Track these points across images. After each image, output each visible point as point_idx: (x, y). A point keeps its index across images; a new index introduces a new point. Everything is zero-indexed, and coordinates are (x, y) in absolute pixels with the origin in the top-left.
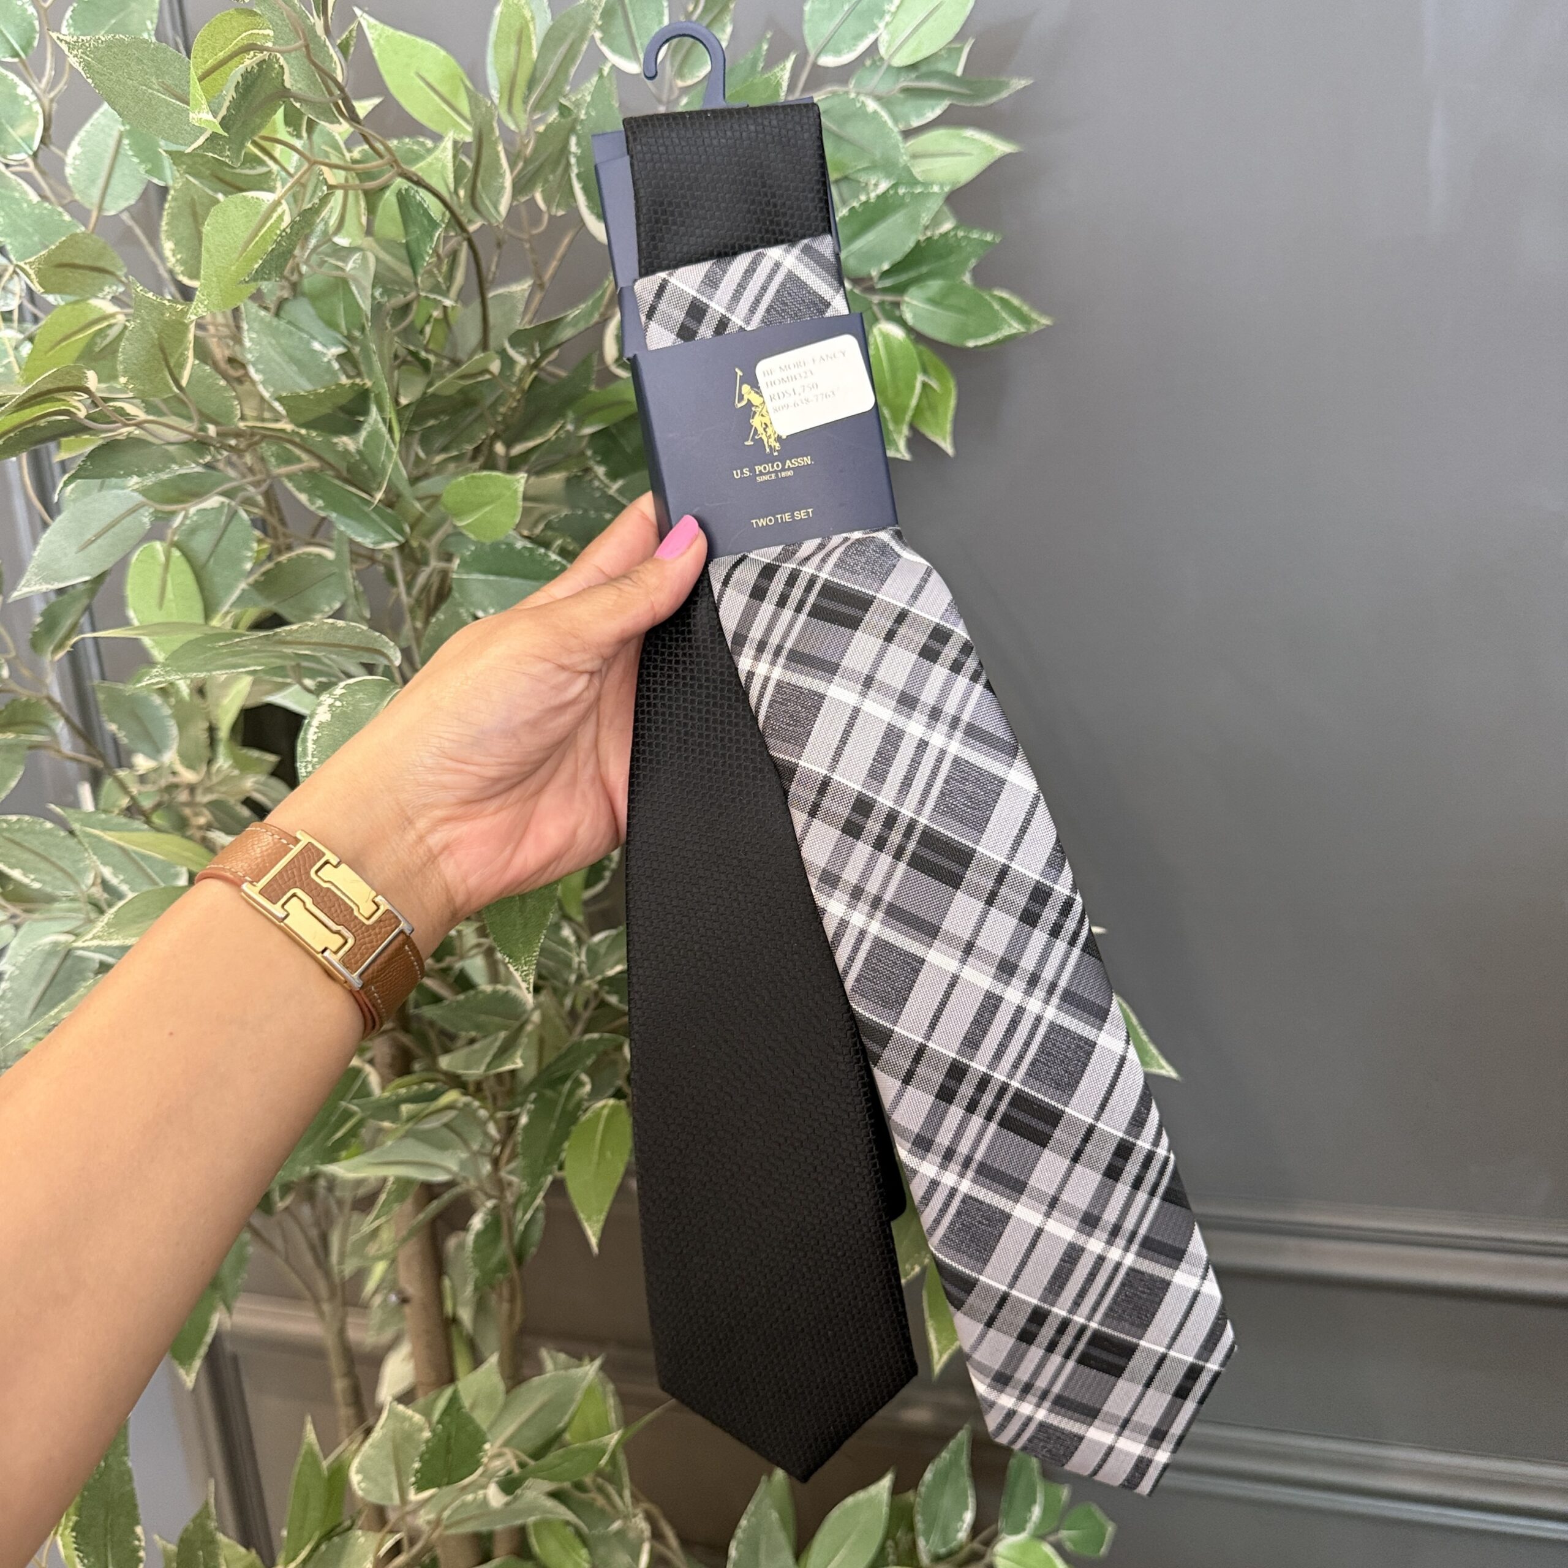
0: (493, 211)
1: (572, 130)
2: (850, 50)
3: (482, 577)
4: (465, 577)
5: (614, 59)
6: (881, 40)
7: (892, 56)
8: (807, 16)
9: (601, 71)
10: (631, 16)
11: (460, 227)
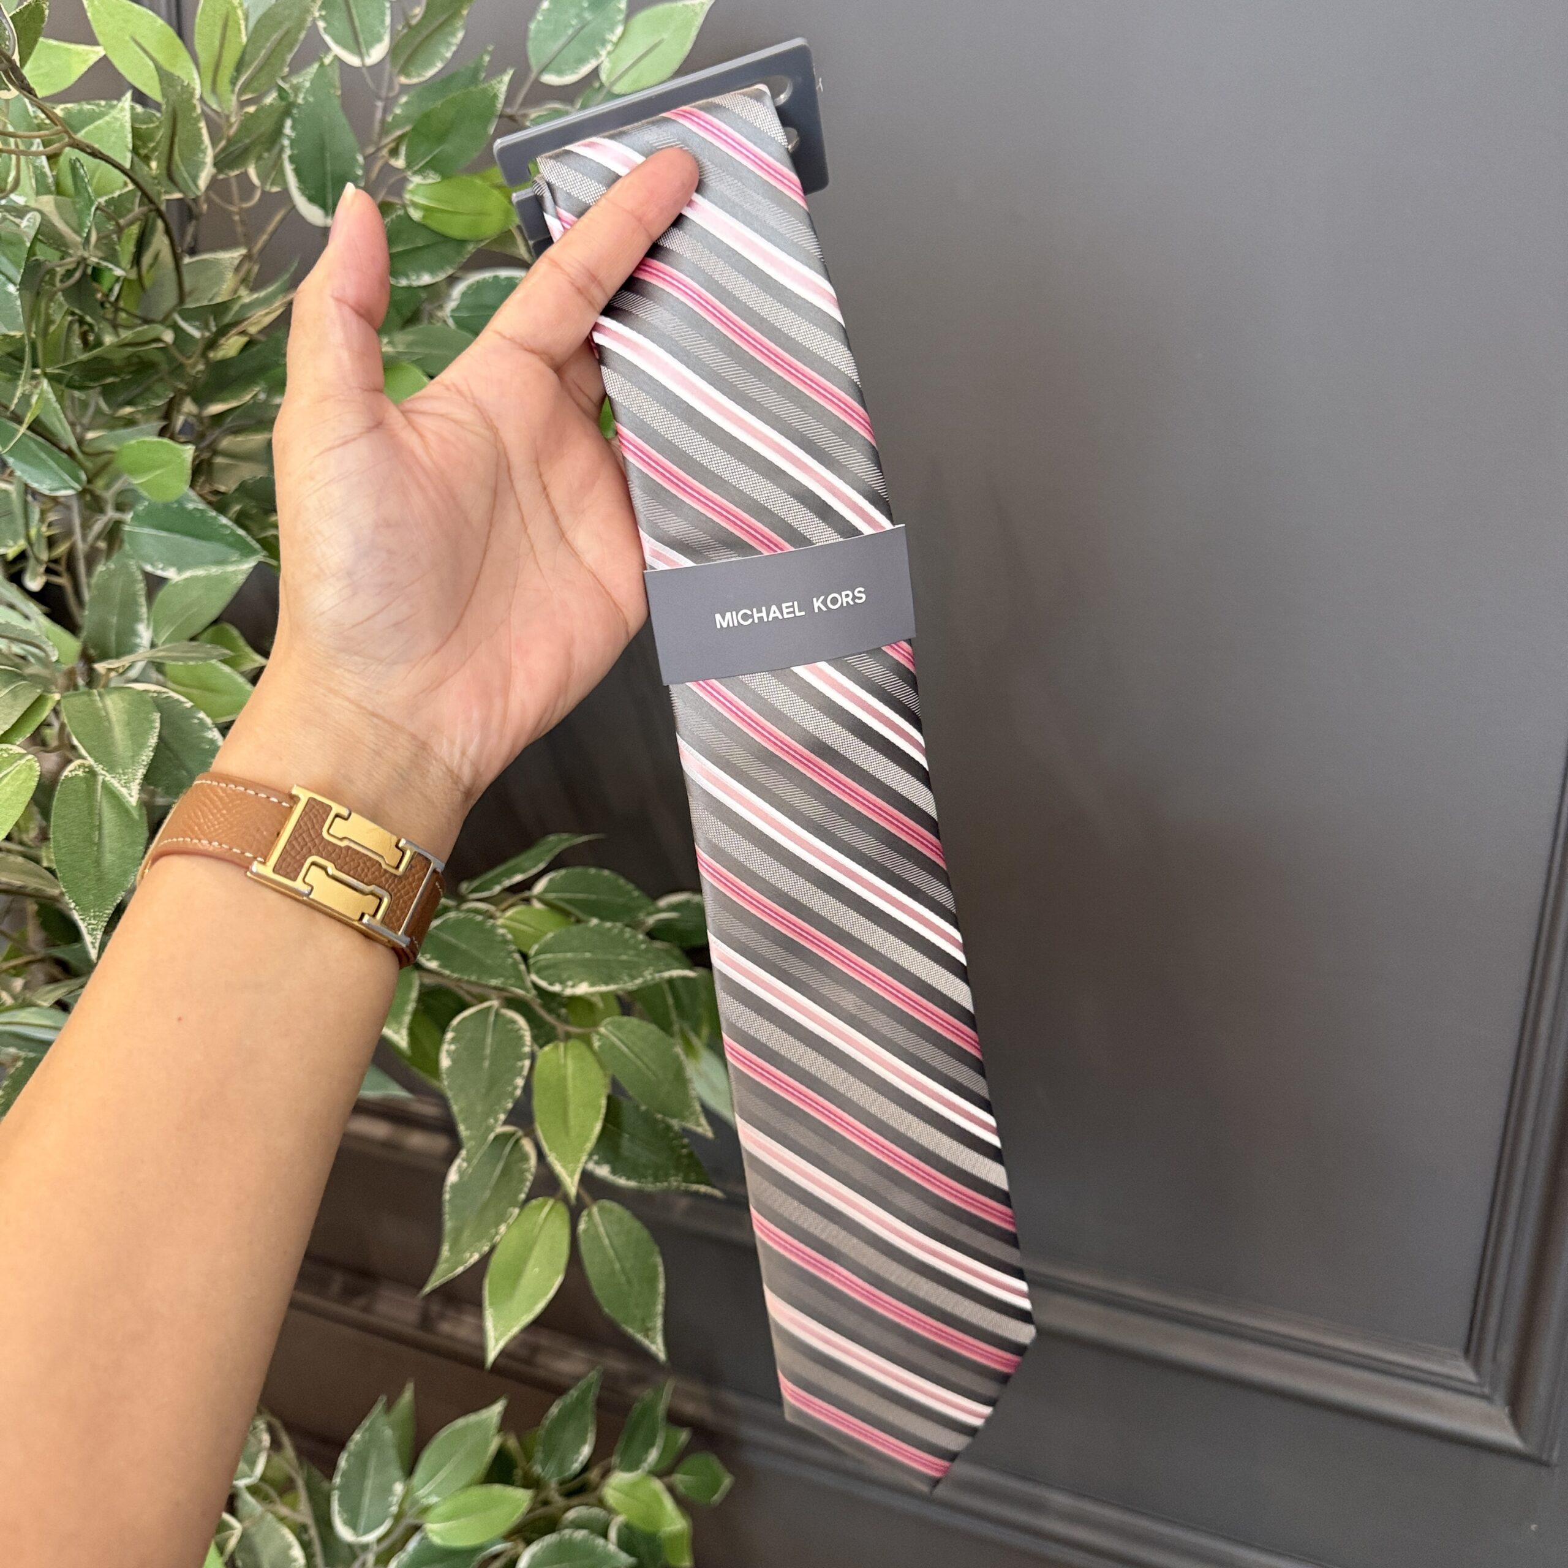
0: (190, 183)
1: (287, 112)
2: (573, 72)
3: (154, 532)
4: (137, 530)
5: (337, 50)
6: (603, 66)
7: (613, 83)
8: (531, 34)
9: (321, 60)
10: (354, 11)
11: (147, 198)
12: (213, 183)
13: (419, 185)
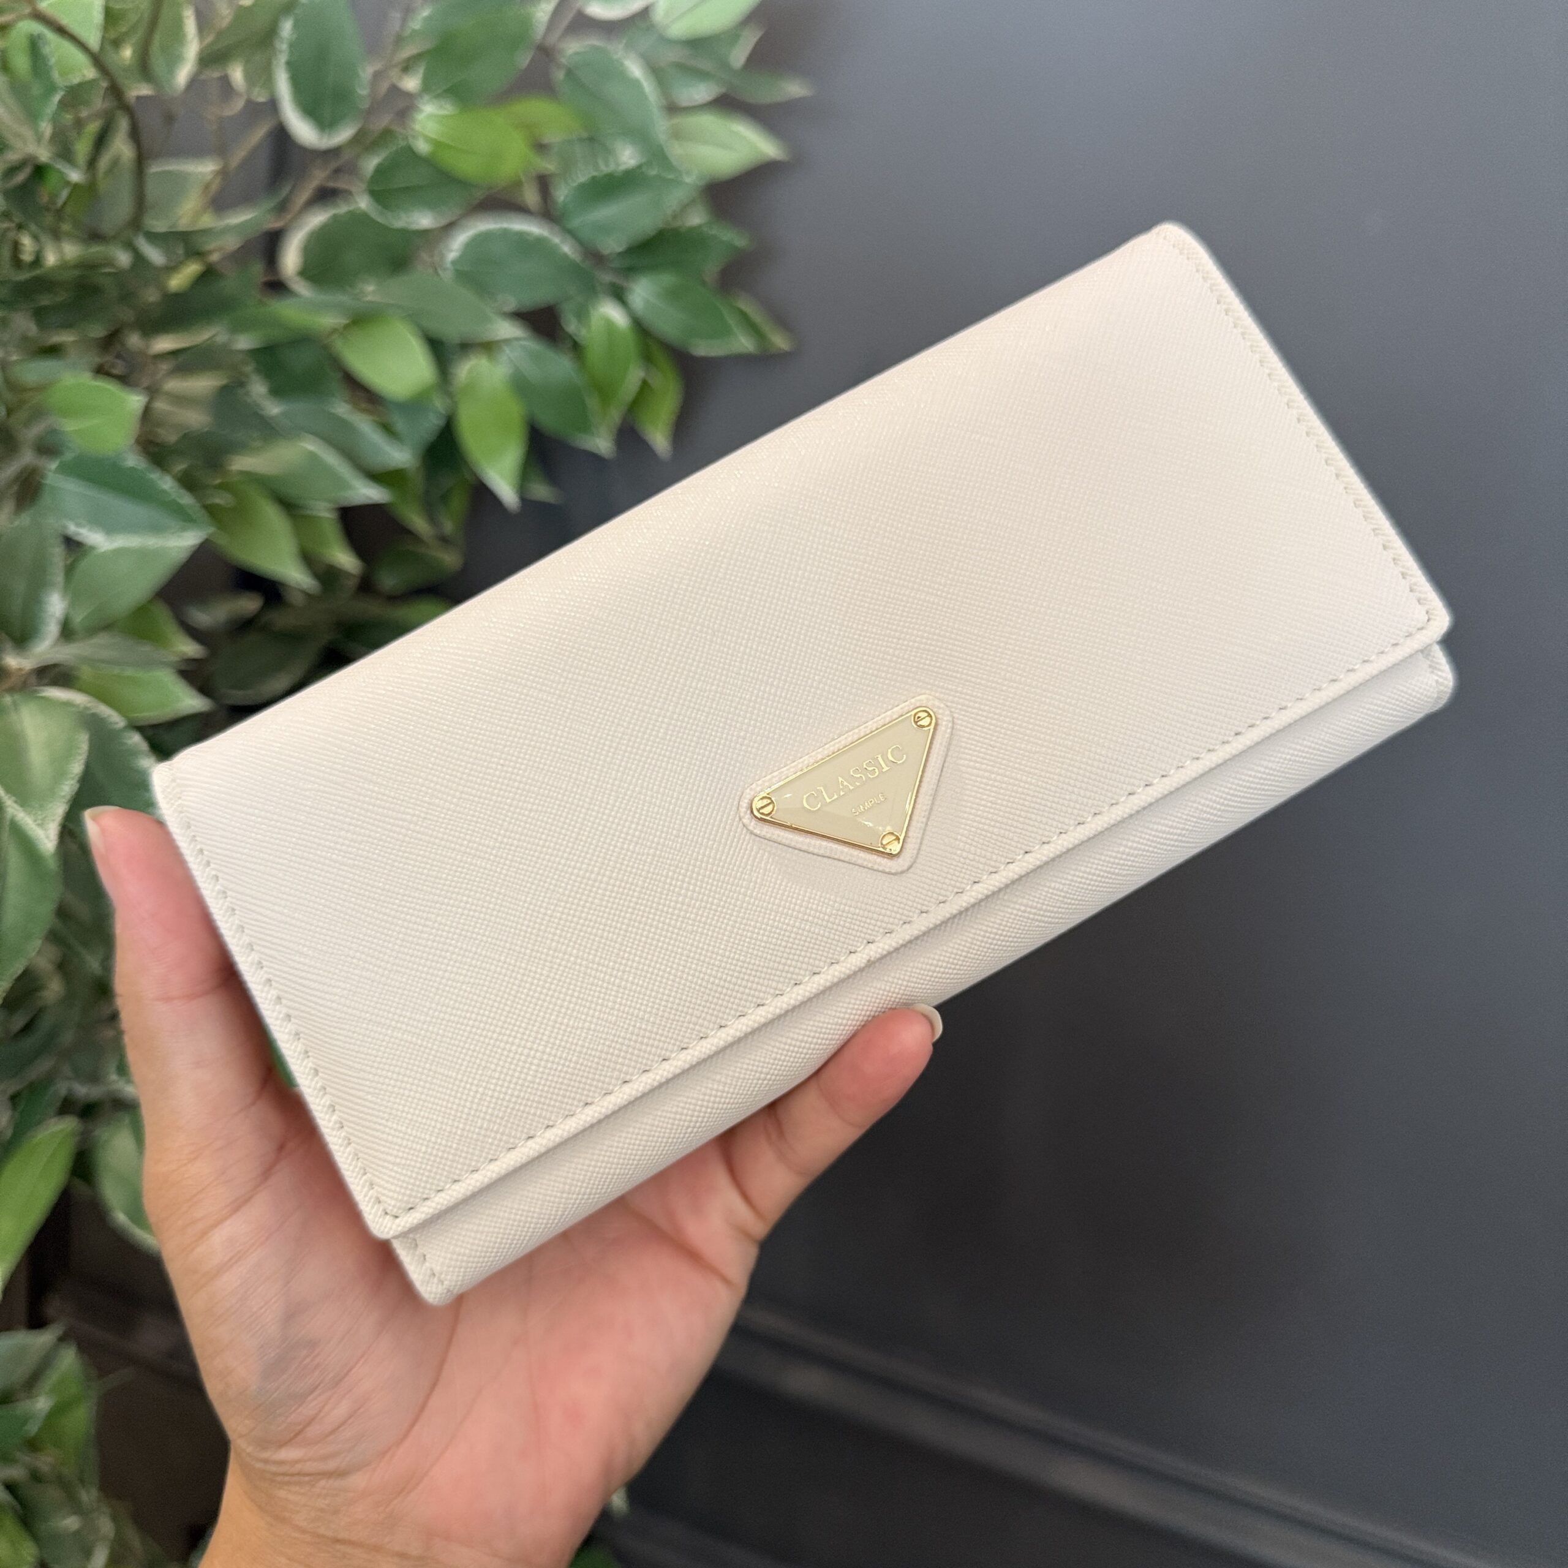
0: (167, 79)
1: (289, 10)
2: (621, 6)
3: (79, 486)
4: (61, 483)
7: (666, 25)
11: (115, 91)
12: (194, 82)
13: (430, 116)
